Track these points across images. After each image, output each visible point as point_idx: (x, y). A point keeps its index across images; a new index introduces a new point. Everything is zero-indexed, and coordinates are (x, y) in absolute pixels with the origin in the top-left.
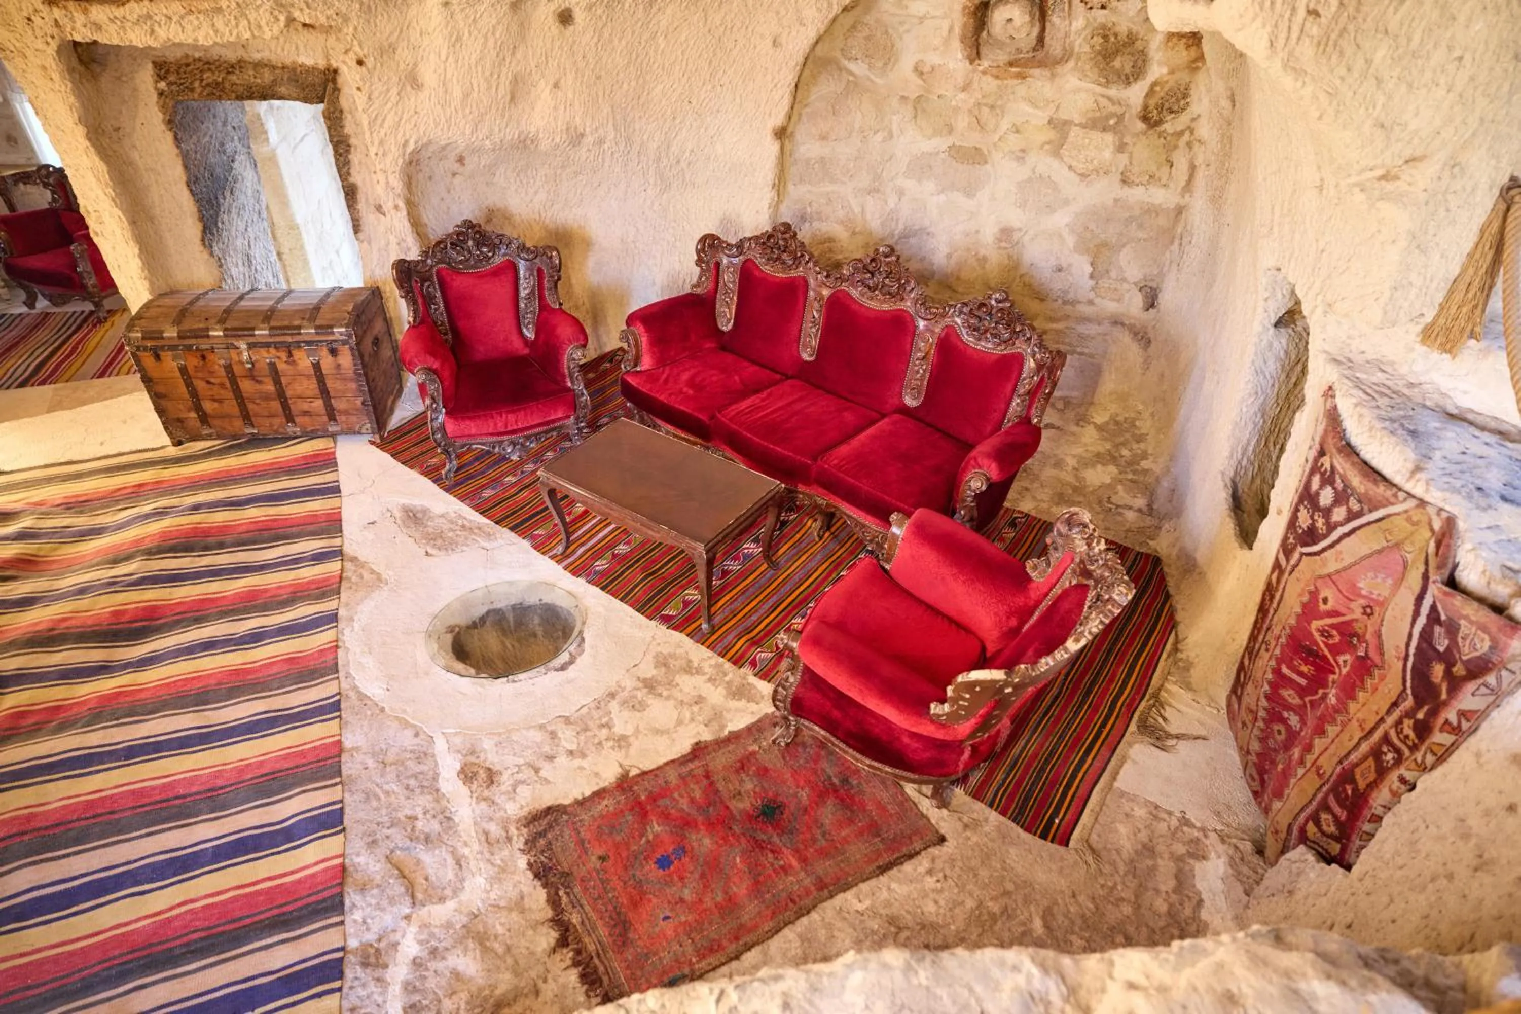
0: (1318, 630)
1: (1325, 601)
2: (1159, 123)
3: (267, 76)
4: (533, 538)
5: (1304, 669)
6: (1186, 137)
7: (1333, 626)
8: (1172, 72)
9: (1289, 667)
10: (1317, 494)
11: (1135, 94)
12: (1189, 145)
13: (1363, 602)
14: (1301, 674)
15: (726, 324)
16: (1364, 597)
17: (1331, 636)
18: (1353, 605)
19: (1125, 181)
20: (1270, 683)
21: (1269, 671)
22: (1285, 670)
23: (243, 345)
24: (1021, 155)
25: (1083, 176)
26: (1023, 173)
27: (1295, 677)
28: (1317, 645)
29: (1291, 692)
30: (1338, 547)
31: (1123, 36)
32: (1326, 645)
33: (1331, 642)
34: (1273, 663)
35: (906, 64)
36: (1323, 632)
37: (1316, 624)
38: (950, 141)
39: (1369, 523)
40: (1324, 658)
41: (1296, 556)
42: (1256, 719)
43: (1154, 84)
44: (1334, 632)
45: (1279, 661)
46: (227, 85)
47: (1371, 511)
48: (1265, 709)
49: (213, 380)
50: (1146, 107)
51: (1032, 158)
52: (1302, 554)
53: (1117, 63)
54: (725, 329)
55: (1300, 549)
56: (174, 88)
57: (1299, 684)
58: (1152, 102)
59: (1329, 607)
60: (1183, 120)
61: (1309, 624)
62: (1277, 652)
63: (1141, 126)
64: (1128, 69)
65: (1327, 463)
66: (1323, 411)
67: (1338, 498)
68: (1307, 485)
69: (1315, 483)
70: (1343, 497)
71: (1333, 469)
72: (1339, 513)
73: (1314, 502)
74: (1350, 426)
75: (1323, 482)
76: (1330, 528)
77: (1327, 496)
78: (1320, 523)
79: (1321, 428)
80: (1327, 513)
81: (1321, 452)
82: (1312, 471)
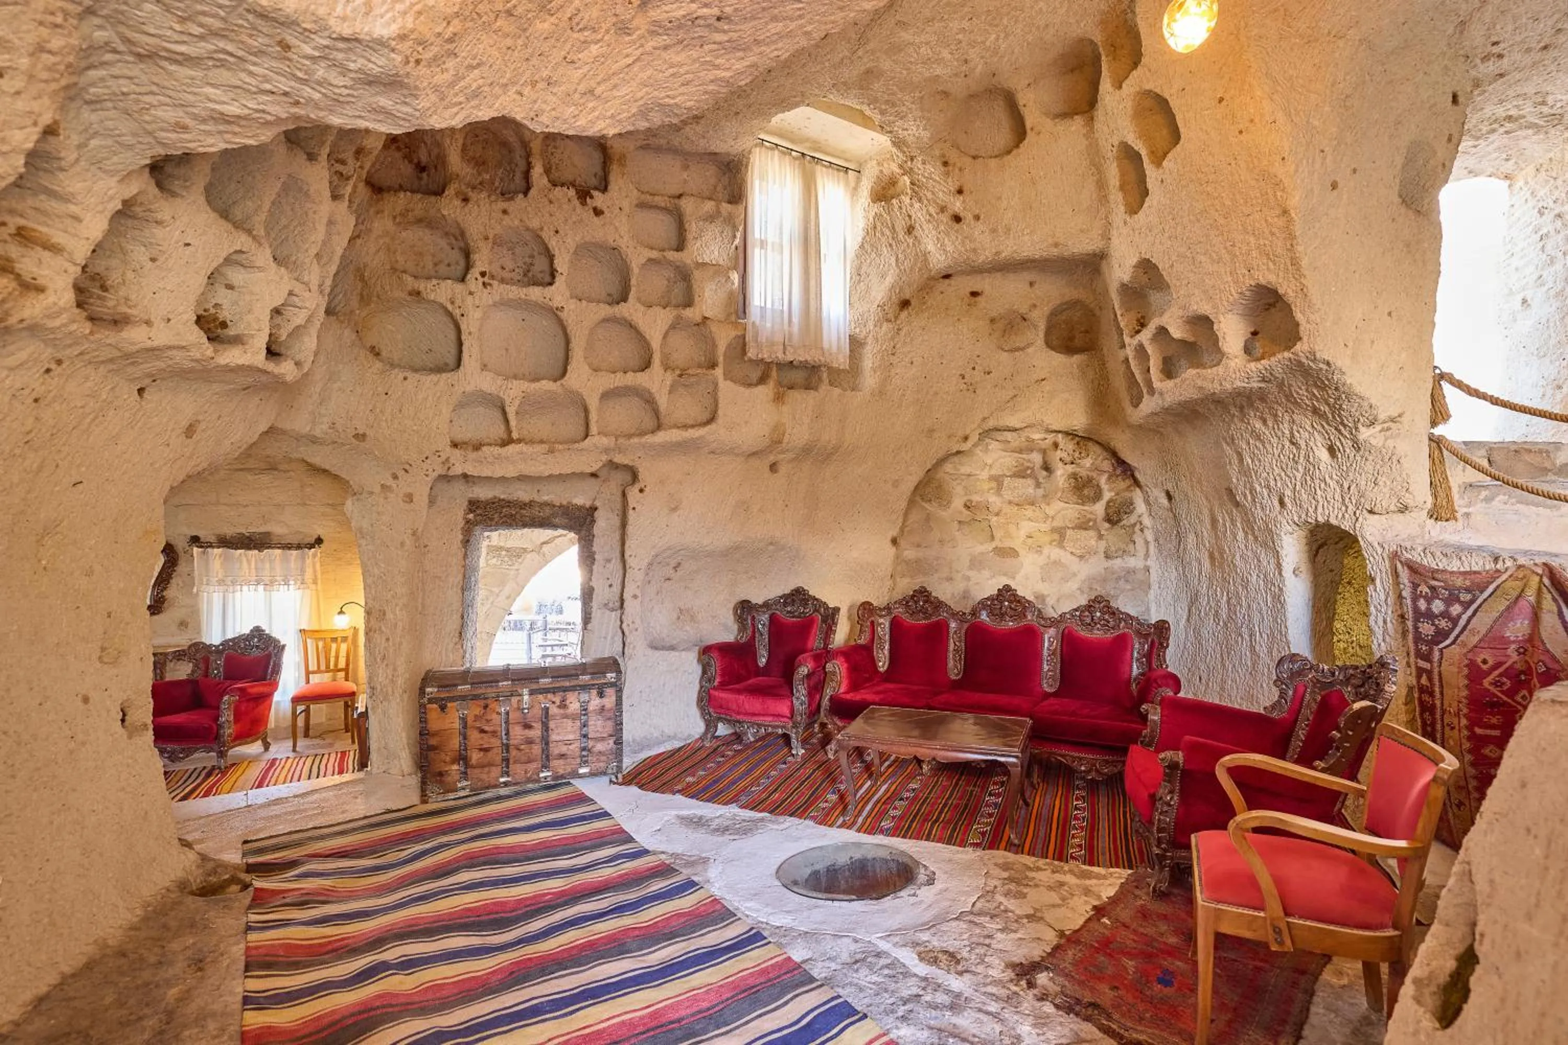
0: (1491, 684)
1: (1485, 662)
2: (1120, 520)
3: (548, 511)
4: (813, 818)
5: (1494, 721)
6: (1138, 527)
7: (1500, 675)
8: (1117, 494)
9: (1480, 727)
10: (1429, 609)
11: (1099, 508)
12: (1142, 530)
13: (1513, 646)
14: (1493, 727)
15: (883, 664)
16: (1514, 642)
17: (1503, 684)
18: (1509, 652)
19: (1107, 557)
20: (1469, 751)
21: (1464, 741)
22: (1478, 731)
23: (526, 691)
24: (1039, 549)
25: (1081, 557)
26: (1041, 560)
27: (1489, 732)
28: (1497, 697)
29: (1492, 747)
30: (1469, 627)
31: (1085, 478)
32: (1502, 692)
33: (1505, 688)
34: (1465, 732)
35: (958, 503)
36: (1495, 684)
37: (1486, 683)
38: (994, 545)
39: (1485, 600)
40: (1505, 704)
41: (1436, 655)
42: (1469, 793)
43: (1108, 502)
44: (1505, 680)
45: (1470, 728)
46: (518, 516)
47: (1482, 592)
48: (1475, 777)
49: (486, 728)
50: (1107, 514)
51: (1046, 551)
52: (1441, 650)
53: (1086, 492)
54: (881, 670)
55: (1436, 648)
56: (479, 518)
57: (1495, 737)
58: (1110, 511)
59: (1491, 662)
60: (1133, 519)
61: (1481, 684)
62: (1464, 722)
63: (1107, 525)
64: (1092, 494)
65: (1424, 589)
66: (1399, 566)
67: (1449, 602)
68: (1416, 610)
69: (1422, 605)
70: (1452, 599)
71: (1433, 588)
72: (1456, 609)
73: (1429, 615)
74: (1428, 562)
75: (1429, 601)
76: (1455, 621)
77: (1438, 606)
78: (1443, 624)
79: (1404, 574)
80: (1445, 615)
81: (1415, 586)
82: (1415, 600)
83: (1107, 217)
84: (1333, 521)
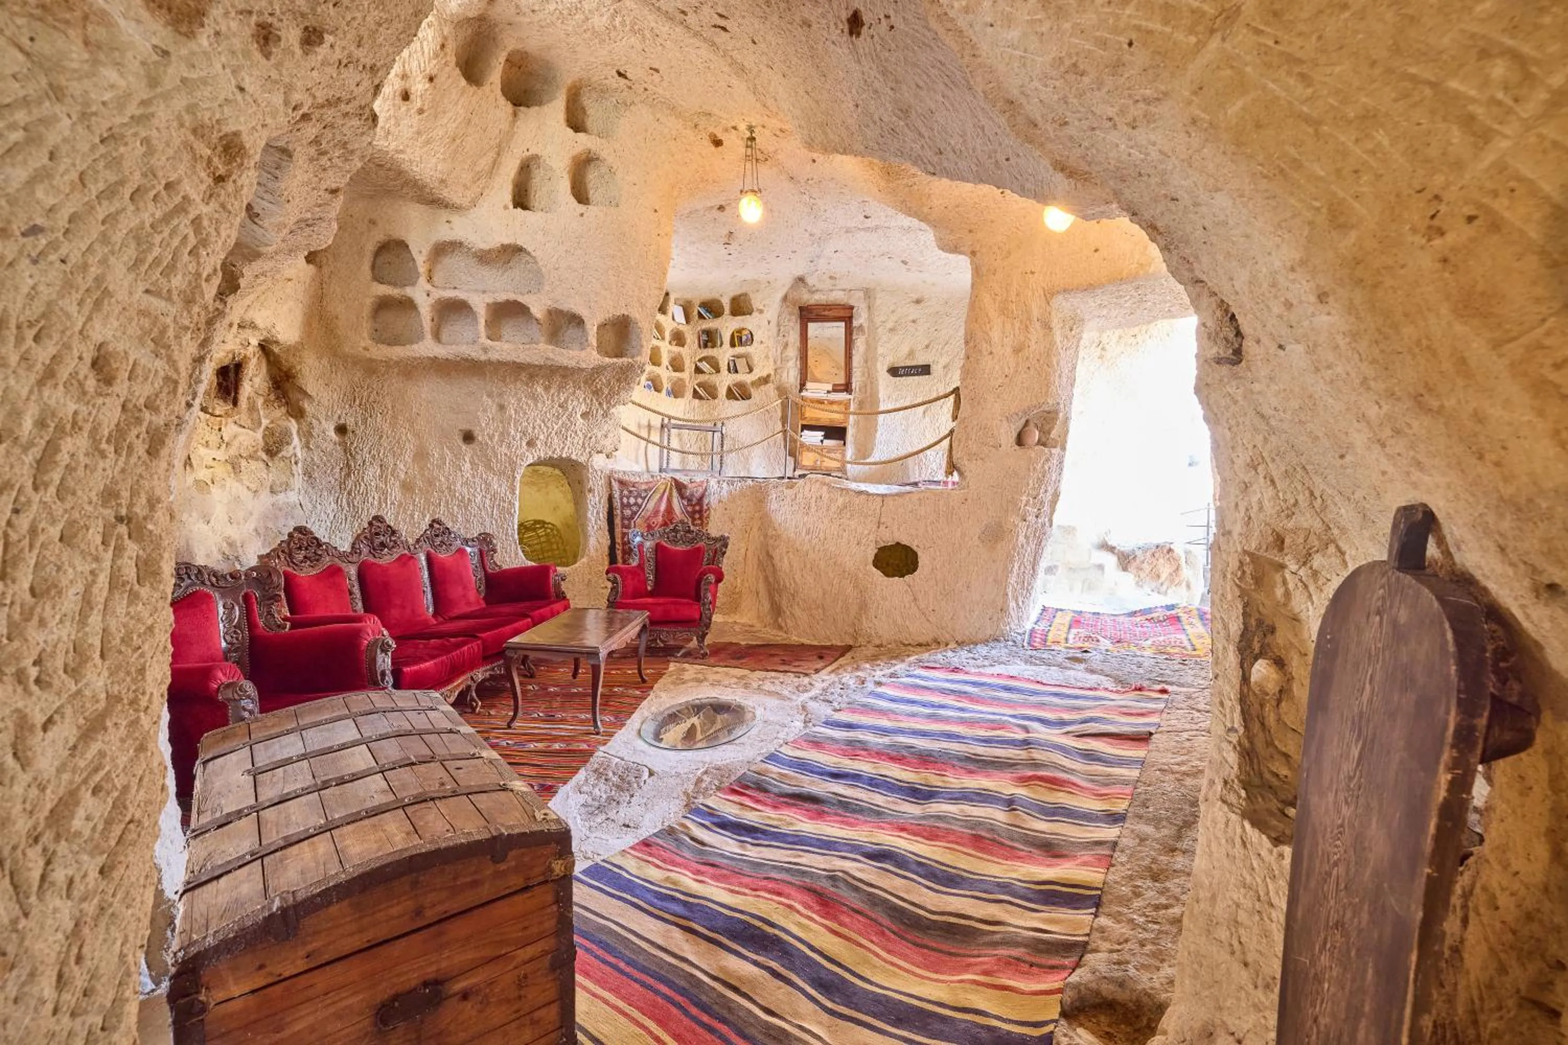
1: (653, 523)
2: (276, 452)
8: (272, 422)
10: (628, 502)
11: (257, 437)
19: (273, 492)
25: (255, 492)
30: (645, 509)
39: (651, 494)
41: (632, 524)
43: (266, 430)
47: (650, 491)
50: (266, 443)
55: (632, 521)
58: (269, 440)
59: (656, 523)
60: (288, 451)
63: (267, 456)
65: (626, 492)
66: (613, 483)
67: (636, 498)
68: (622, 503)
69: (625, 500)
70: (639, 495)
71: (630, 492)
72: (640, 501)
73: (629, 505)
74: (626, 478)
75: (628, 498)
76: (640, 506)
77: (632, 501)
78: (634, 508)
79: (616, 485)
80: (636, 504)
81: (622, 492)
82: (621, 499)
83: (483, 188)
84: (574, 457)
